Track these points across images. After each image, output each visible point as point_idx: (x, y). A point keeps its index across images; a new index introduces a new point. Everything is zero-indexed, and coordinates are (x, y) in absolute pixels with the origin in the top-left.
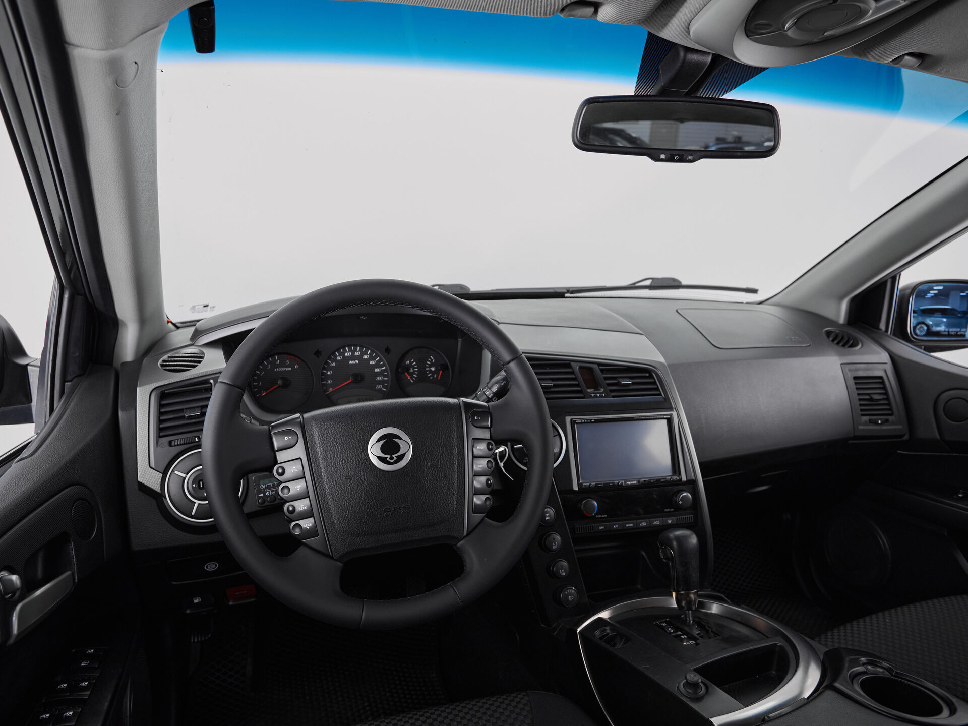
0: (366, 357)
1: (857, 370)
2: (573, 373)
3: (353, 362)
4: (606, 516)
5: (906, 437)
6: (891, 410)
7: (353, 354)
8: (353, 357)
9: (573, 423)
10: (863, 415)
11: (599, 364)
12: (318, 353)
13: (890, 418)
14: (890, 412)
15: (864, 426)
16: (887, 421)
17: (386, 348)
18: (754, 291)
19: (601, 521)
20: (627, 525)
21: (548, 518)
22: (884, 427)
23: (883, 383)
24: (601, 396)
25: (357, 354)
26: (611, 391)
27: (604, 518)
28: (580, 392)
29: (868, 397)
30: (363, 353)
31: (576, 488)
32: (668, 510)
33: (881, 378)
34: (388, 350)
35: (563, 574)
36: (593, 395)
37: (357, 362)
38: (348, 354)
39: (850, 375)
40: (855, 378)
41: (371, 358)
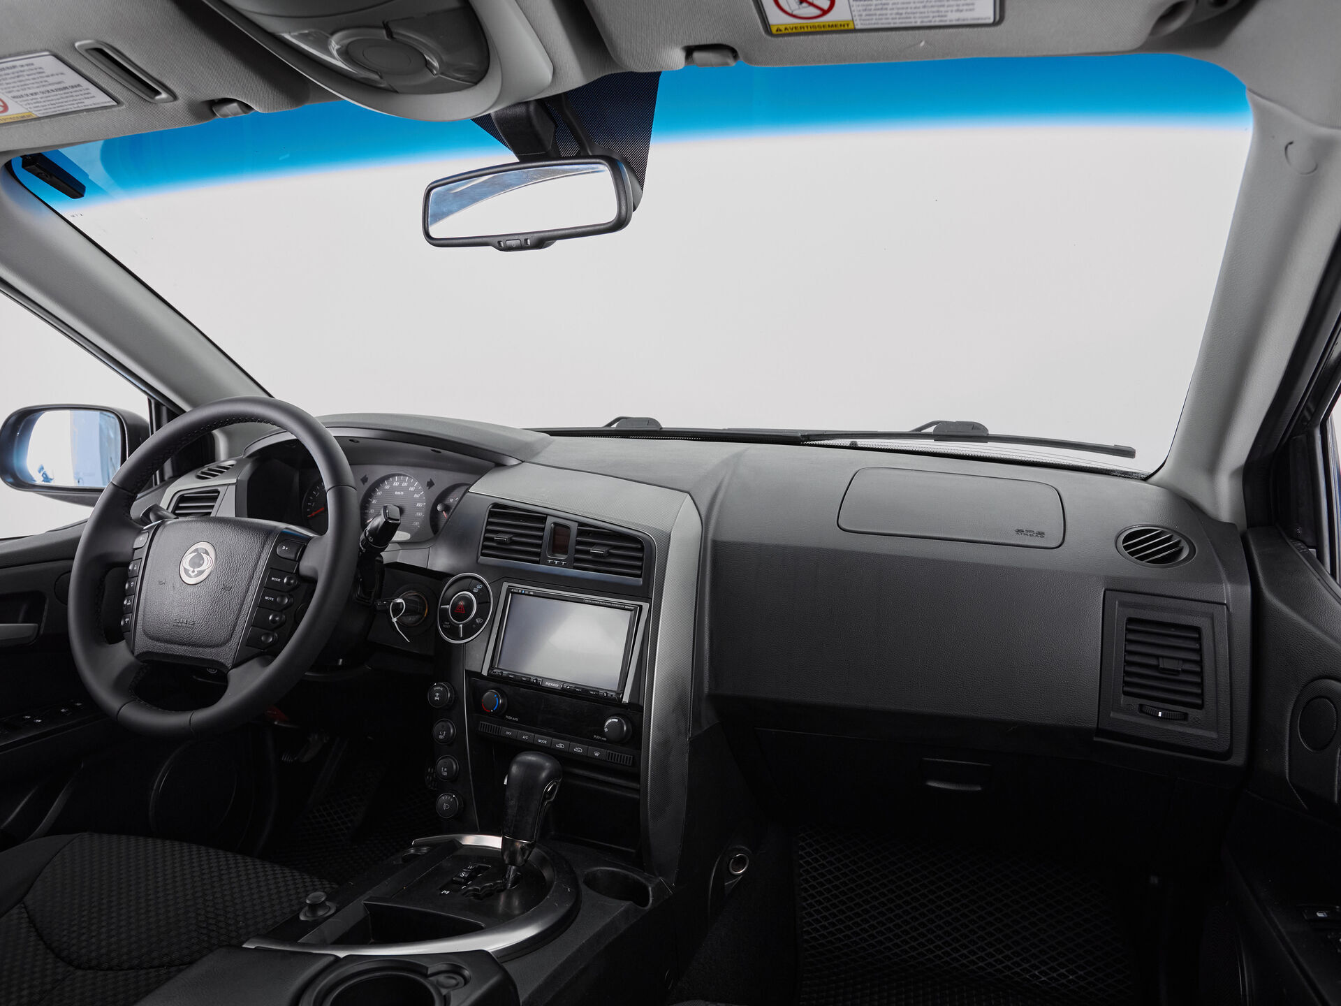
0: (412, 489)
1: (1137, 606)
2: (543, 530)
3: (399, 493)
4: (517, 719)
5: (1238, 759)
6: (1201, 696)
7: (400, 484)
8: (400, 488)
9: (509, 591)
10: (1126, 693)
11: (581, 524)
12: (364, 480)
13: (1192, 713)
14: (1199, 702)
15: (1127, 716)
16: (1185, 717)
17: (429, 480)
18: (1128, 453)
19: (511, 725)
20: (539, 741)
21: (437, 698)
22: (1170, 727)
23: (1199, 640)
24: (559, 565)
25: (405, 484)
26: (577, 560)
27: (515, 721)
28: (538, 554)
29: (1153, 662)
30: (411, 485)
31: (485, 673)
32: (599, 737)
33: (1197, 630)
34: (430, 484)
35: (445, 774)
36: (550, 561)
37: (402, 493)
38: (396, 484)
39: (1120, 615)
40: (1131, 620)
41: (417, 491)
